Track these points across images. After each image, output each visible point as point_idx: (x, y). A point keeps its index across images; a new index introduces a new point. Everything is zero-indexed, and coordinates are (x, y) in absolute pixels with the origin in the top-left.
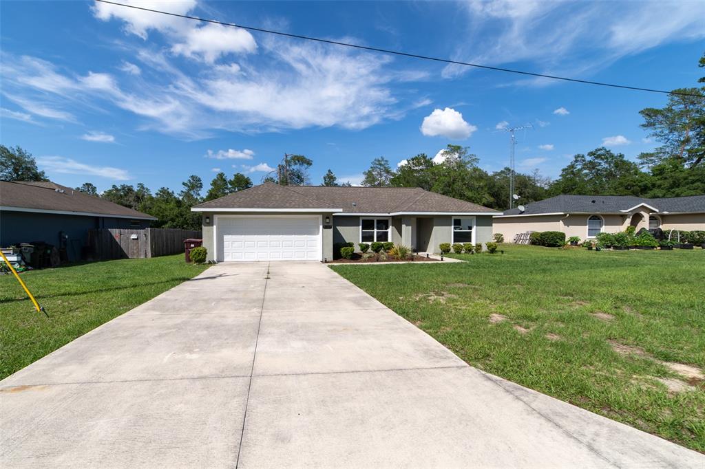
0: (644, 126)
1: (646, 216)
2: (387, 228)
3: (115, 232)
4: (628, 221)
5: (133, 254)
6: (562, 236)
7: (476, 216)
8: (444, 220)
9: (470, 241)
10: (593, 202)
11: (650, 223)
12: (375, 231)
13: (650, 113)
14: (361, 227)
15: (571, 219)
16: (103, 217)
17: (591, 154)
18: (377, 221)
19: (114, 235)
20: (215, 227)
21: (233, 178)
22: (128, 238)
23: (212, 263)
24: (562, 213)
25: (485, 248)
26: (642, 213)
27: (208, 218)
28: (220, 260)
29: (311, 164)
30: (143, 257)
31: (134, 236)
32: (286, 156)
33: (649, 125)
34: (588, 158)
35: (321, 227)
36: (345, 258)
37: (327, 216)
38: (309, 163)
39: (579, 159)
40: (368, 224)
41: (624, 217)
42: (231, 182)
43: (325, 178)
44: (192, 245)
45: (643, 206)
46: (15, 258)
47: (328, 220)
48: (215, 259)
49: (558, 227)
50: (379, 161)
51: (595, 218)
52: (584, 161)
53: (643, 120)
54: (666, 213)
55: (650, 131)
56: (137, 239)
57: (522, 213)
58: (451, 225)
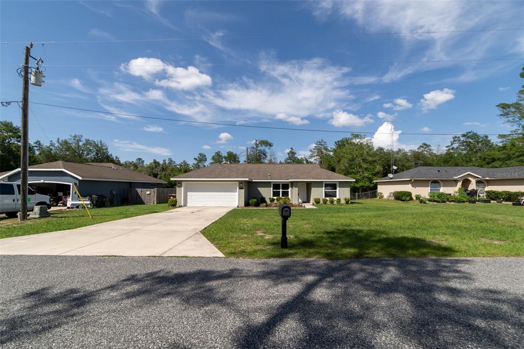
0: (502, 115)
1: (473, 181)
2: (288, 189)
3: (139, 190)
4: (459, 184)
5: (147, 202)
6: (410, 194)
7: (339, 182)
8: (318, 184)
9: (336, 197)
10: (439, 171)
12: (281, 190)
13: (504, 106)
14: (272, 188)
15: (416, 183)
16: (134, 182)
17: (464, 136)
18: (282, 184)
19: (138, 191)
20: (183, 188)
23: (180, 206)
24: (409, 179)
25: (343, 202)
26: (470, 178)
27: (179, 183)
28: (185, 205)
30: (152, 204)
31: (148, 193)
32: (256, 141)
33: (506, 115)
34: (462, 139)
35: (238, 188)
36: (252, 205)
37: (241, 182)
39: (456, 139)
40: (276, 186)
41: (456, 181)
44: (172, 197)
45: (469, 174)
46: (89, 202)
47: (241, 185)
48: (182, 205)
51: (435, 182)
52: (460, 140)
53: (499, 111)
54: (487, 178)
55: (504, 119)
57: (391, 179)
58: (322, 187)
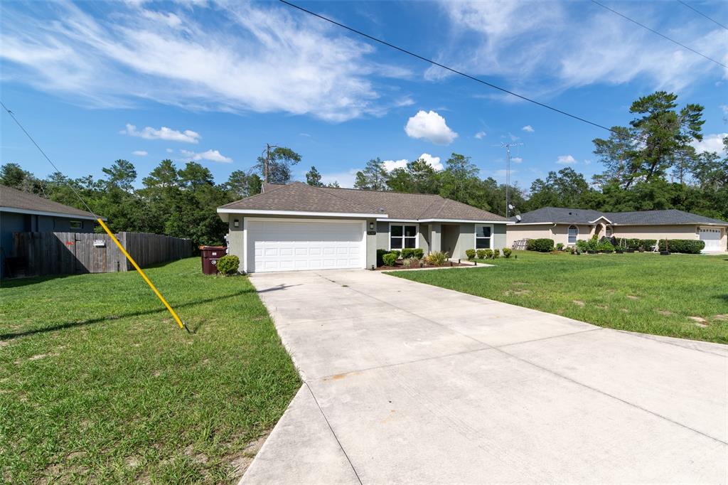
0: (595, 152)
1: (604, 226)
3: (66, 238)
4: (594, 230)
5: (97, 266)
6: (552, 242)
7: (494, 224)
8: (469, 228)
9: (489, 247)
10: (570, 214)
11: (607, 232)
12: (404, 237)
13: (599, 142)
14: (390, 233)
15: (558, 228)
16: (37, 216)
17: (561, 172)
18: (405, 227)
19: (64, 241)
20: (245, 231)
21: (184, 168)
22: (89, 246)
23: (242, 273)
24: (551, 223)
25: (502, 254)
26: (602, 224)
27: (237, 221)
28: (251, 270)
29: (299, 160)
30: (113, 270)
31: (100, 243)
32: (269, 147)
33: (599, 152)
34: (559, 176)
35: (365, 233)
36: (388, 265)
37: (371, 221)
38: (297, 158)
39: (552, 176)
40: (397, 230)
41: (591, 227)
42: (181, 173)
43: (307, 176)
44: (214, 254)
45: (602, 219)
47: (372, 226)
48: (245, 270)
49: (547, 235)
50: (375, 162)
51: (573, 227)
52: (555, 177)
53: (595, 148)
54: (616, 224)
55: (599, 157)
56: (105, 246)
57: (519, 221)
58: (474, 233)
